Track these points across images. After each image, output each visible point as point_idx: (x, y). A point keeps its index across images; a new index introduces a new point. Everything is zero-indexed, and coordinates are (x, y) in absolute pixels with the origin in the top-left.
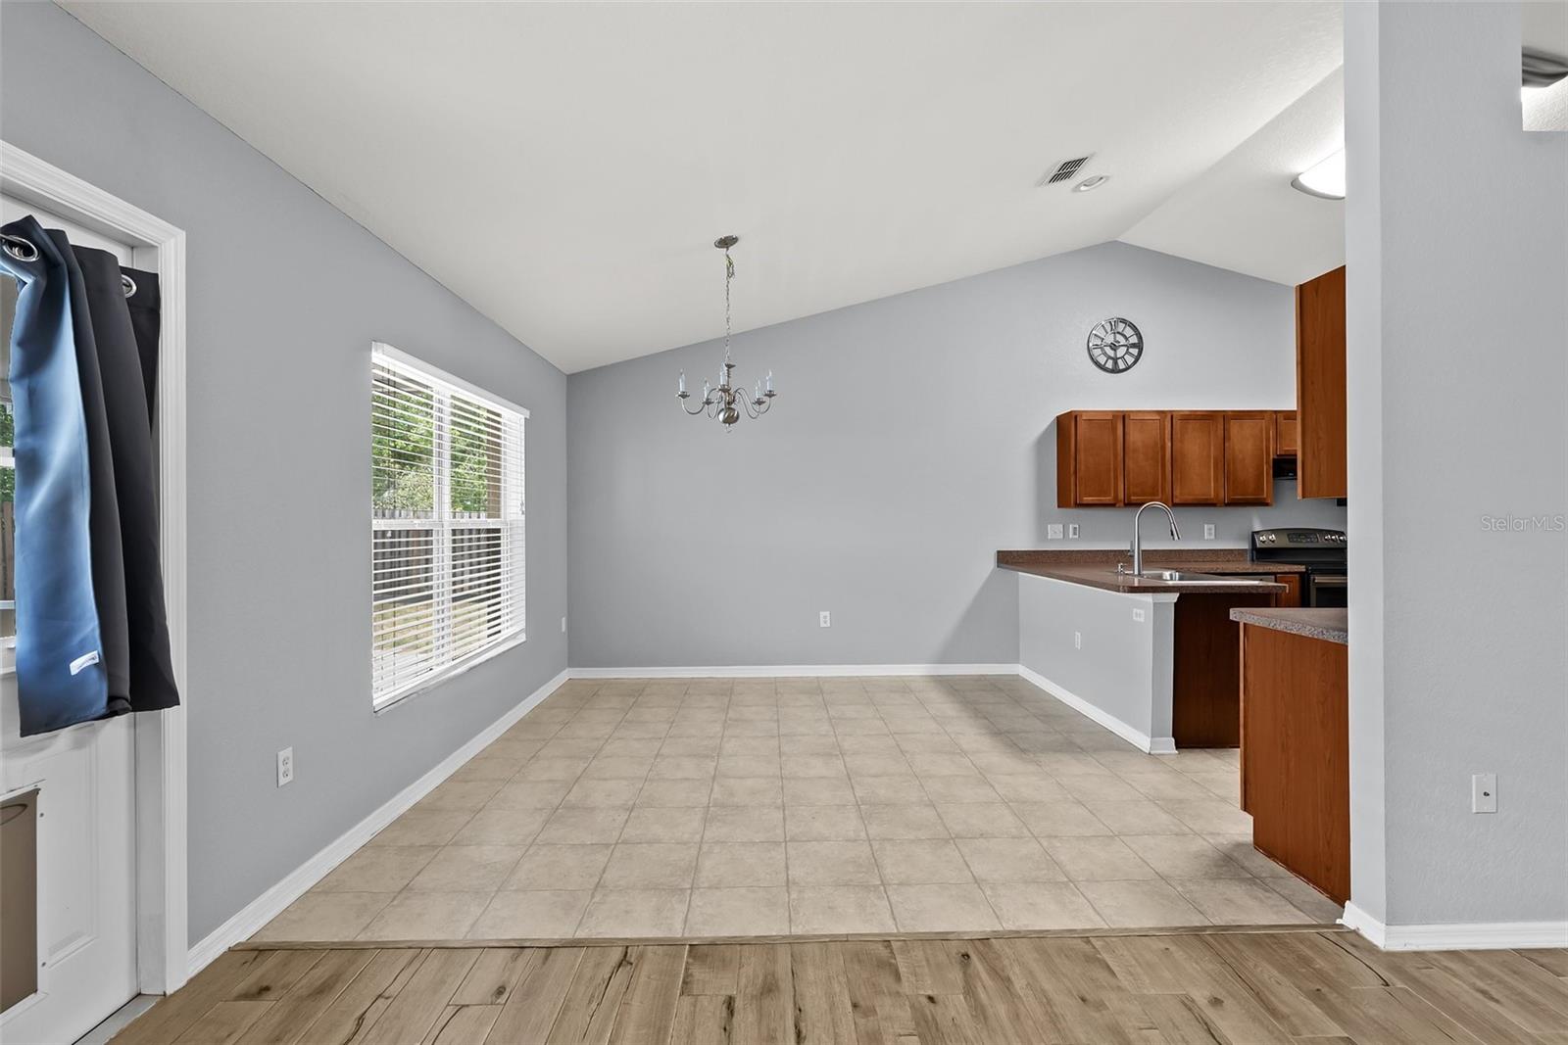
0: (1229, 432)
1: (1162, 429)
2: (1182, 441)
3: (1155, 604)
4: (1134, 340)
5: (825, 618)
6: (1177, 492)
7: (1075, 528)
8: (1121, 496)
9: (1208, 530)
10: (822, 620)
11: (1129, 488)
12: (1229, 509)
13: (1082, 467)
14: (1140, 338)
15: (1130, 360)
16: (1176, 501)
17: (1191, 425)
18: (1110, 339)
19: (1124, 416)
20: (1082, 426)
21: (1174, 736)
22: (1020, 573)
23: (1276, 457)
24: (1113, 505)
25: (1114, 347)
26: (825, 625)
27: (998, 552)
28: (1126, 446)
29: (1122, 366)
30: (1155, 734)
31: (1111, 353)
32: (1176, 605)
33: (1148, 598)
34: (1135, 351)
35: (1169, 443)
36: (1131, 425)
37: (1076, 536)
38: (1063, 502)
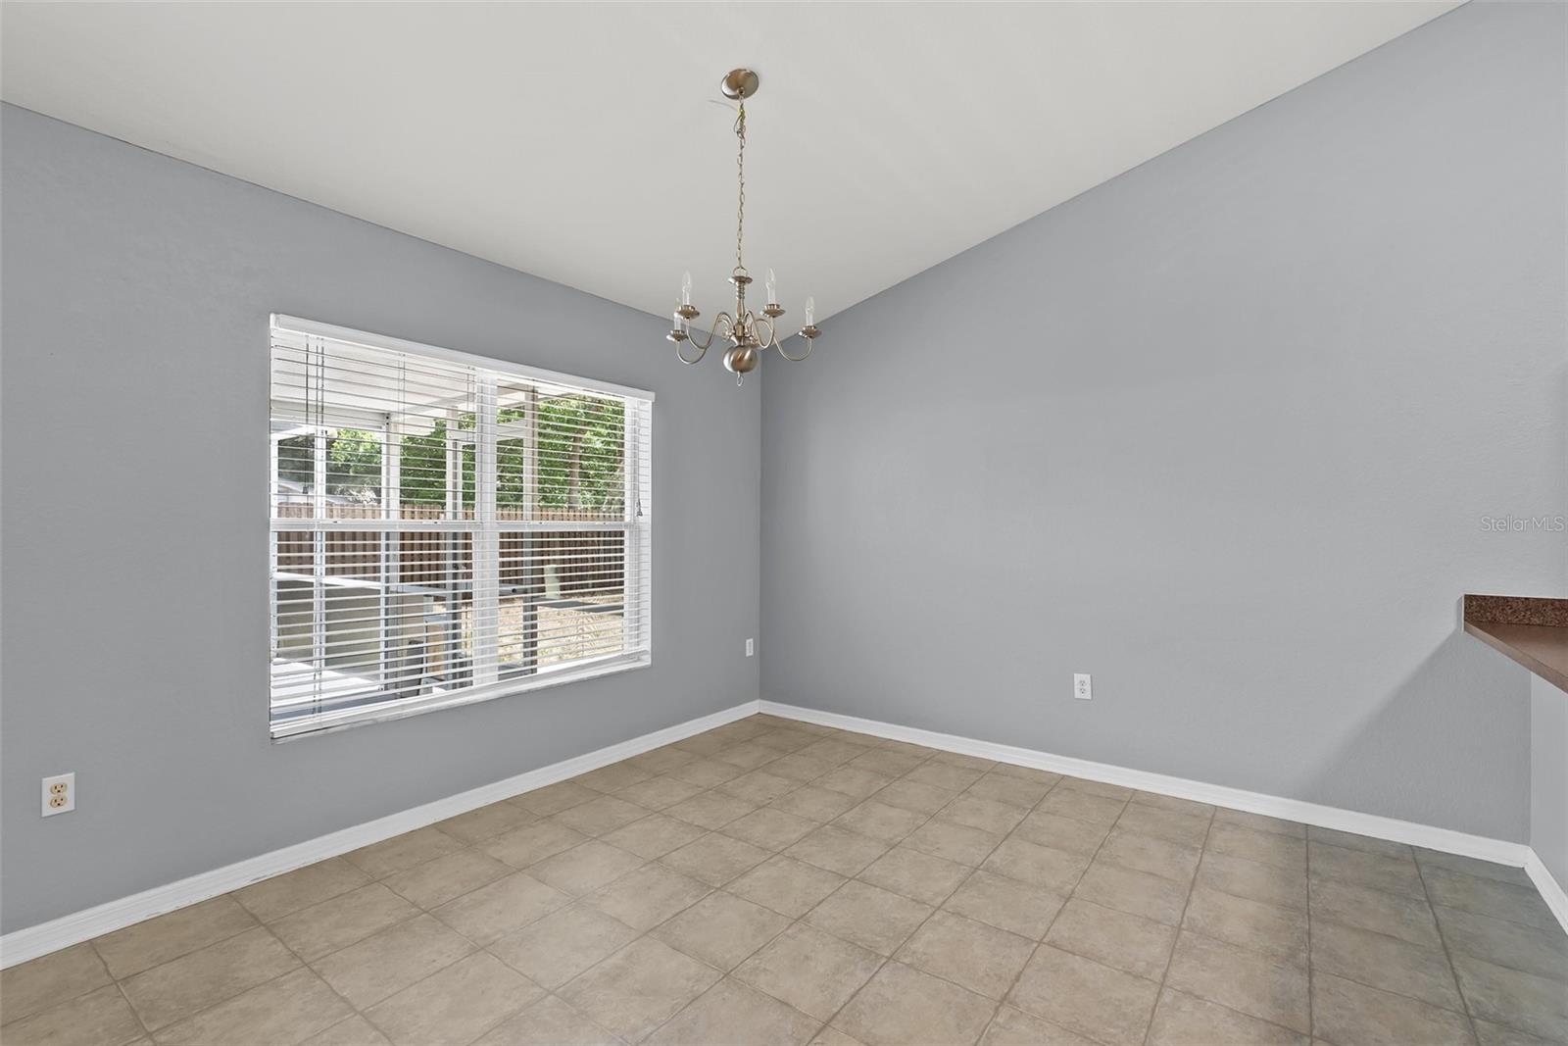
5: (1082, 685)
10: (1077, 687)
26: (1082, 696)
27: (1469, 598)
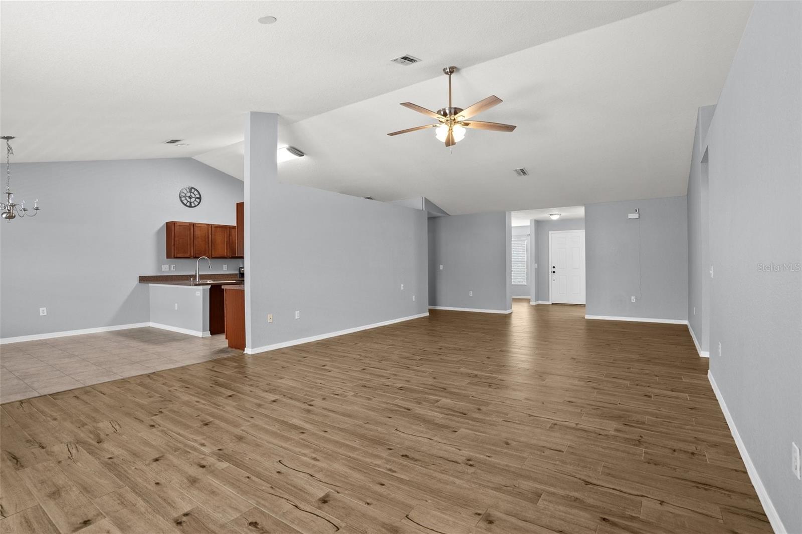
1: (208, 231)
2: (215, 235)
3: (203, 289)
4: (198, 196)
6: (213, 253)
7: (174, 266)
8: (192, 254)
9: (225, 267)
11: (194, 251)
12: (231, 259)
13: (177, 243)
14: (200, 195)
15: (196, 203)
16: (213, 256)
17: (218, 229)
18: (188, 194)
19: (194, 225)
20: (177, 227)
21: (210, 330)
22: (150, 285)
25: (190, 197)
27: (140, 277)
28: (194, 236)
29: (193, 205)
30: (204, 330)
31: (189, 200)
32: (210, 289)
33: (201, 287)
34: (198, 200)
35: (210, 236)
36: (196, 229)
37: (174, 270)
38: (168, 256)
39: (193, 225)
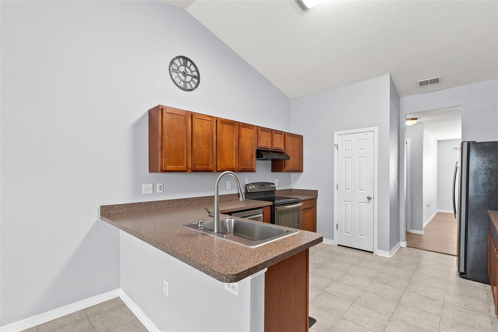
0: (241, 134)
1: (212, 126)
2: (221, 135)
4: (195, 74)
6: (219, 164)
7: (161, 186)
8: (190, 166)
9: (229, 184)
11: (194, 160)
13: (166, 145)
14: (199, 74)
15: (193, 85)
17: (226, 126)
18: (182, 69)
20: (166, 116)
23: (257, 149)
24: (186, 171)
25: (185, 74)
27: (102, 207)
28: (193, 134)
29: (189, 87)
31: (183, 78)
34: (196, 81)
35: (215, 136)
36: (195, 121)
37: (162, 191)
38: (152, 169)
39: (192, 115)
